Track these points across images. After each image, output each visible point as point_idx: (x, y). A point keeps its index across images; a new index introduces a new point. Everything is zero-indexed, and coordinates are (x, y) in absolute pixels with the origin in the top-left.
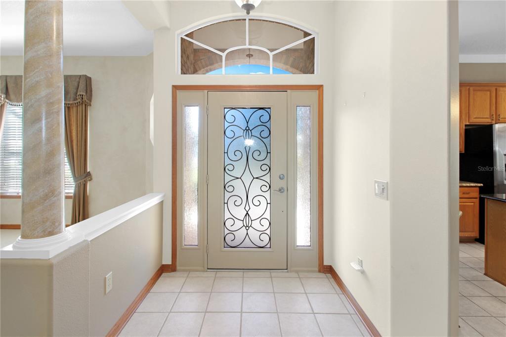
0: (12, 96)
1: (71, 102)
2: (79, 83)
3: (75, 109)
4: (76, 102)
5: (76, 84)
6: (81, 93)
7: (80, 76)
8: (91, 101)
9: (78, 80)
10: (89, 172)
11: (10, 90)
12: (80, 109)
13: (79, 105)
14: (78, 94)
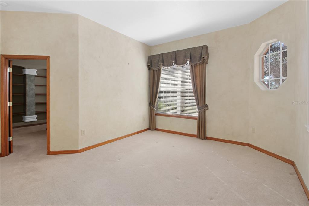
0: (165, 64)
1: (197, 63)
2: (202, 50)
3: (198, 67)
4: (199, 62)
5: (200, 52)
6: (204, 56)
7: (203, 46)
8: (208, 61)
9: (201, 49)
10: (207, 104)
11: (165, 60)
12: (202, 66)
13: (201, 64)
14: (202, 57)
